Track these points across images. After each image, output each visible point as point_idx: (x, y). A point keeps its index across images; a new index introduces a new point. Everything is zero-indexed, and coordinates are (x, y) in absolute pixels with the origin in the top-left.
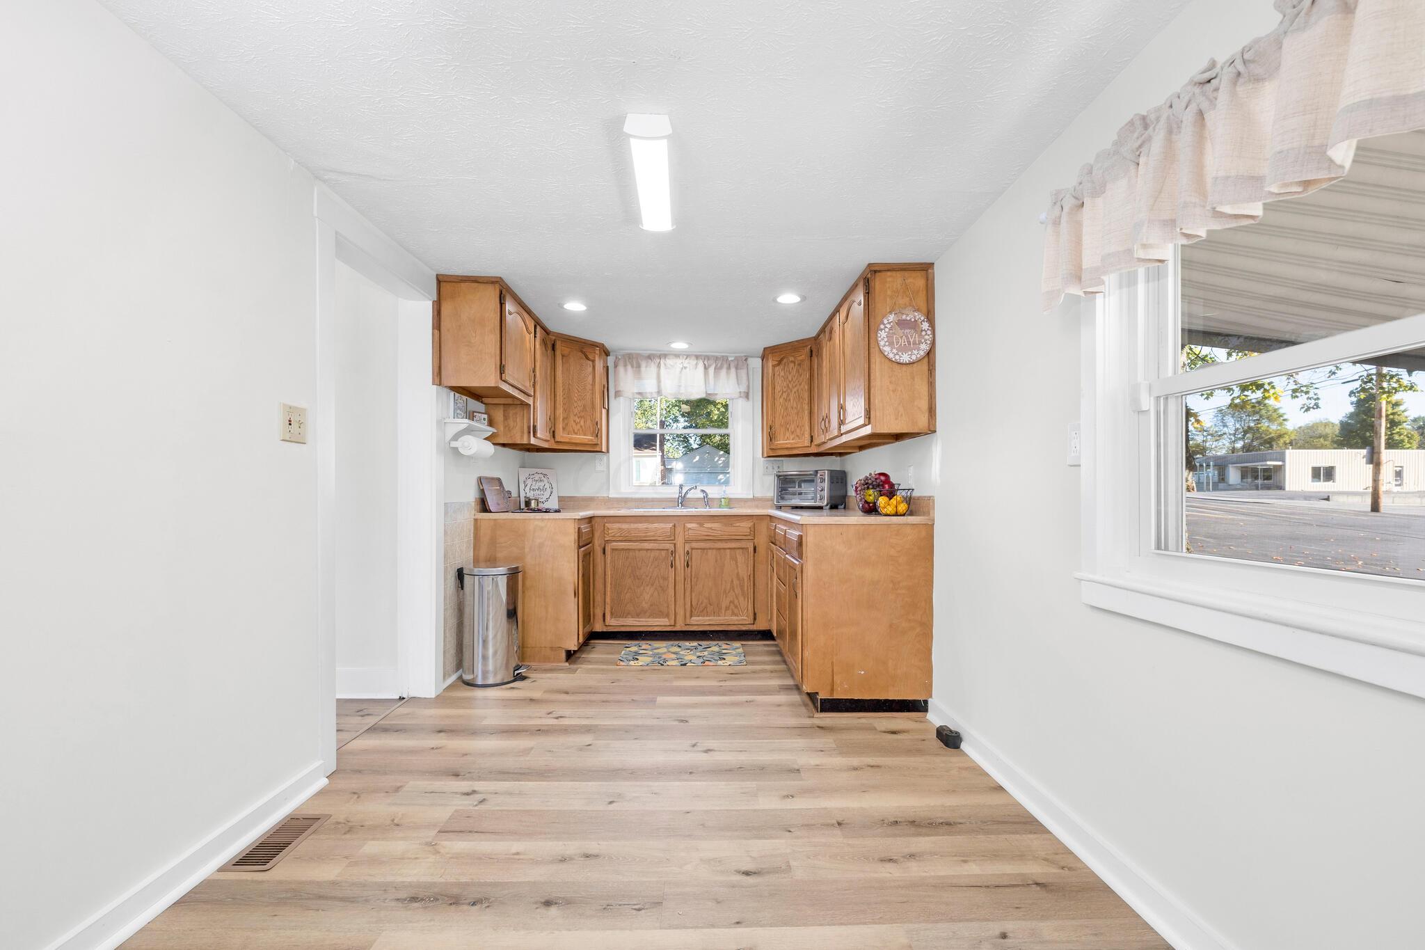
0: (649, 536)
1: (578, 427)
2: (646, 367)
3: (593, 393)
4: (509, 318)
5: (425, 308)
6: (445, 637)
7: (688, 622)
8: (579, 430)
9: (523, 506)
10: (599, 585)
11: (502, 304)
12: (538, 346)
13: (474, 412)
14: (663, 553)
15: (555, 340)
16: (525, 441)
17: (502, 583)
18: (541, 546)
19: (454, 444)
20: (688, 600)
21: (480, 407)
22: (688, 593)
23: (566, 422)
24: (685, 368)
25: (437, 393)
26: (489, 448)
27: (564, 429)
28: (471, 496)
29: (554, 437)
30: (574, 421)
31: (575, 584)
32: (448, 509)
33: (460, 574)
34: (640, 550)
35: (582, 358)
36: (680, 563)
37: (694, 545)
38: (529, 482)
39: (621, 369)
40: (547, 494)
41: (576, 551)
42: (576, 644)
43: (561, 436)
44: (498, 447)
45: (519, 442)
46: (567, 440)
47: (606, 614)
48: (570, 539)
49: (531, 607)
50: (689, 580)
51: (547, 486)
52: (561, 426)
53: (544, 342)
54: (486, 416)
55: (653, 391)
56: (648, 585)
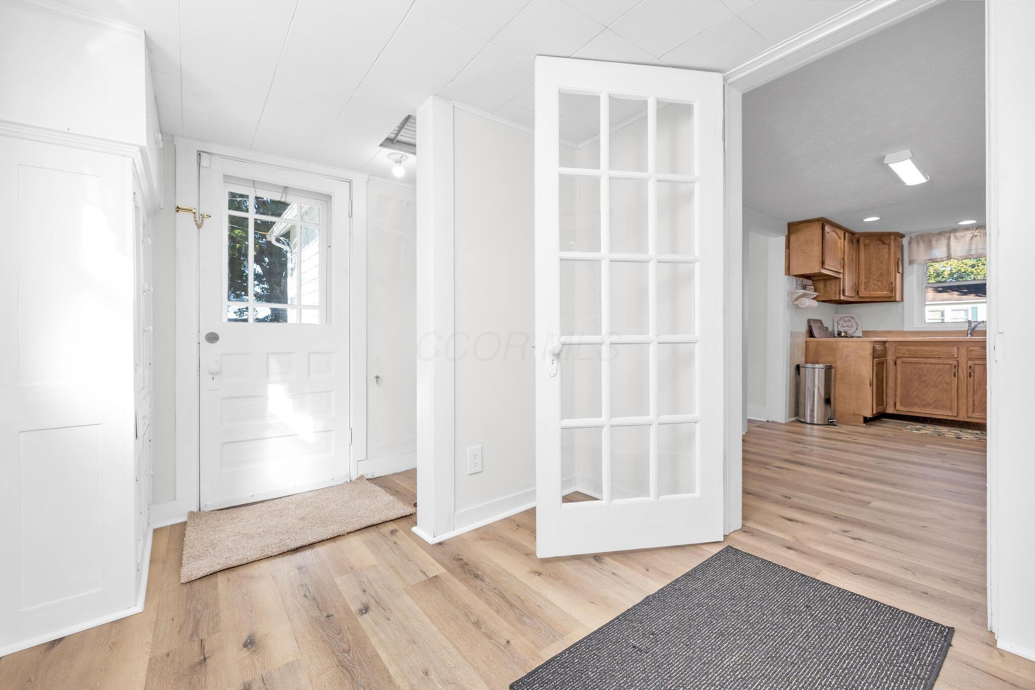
0: (934, 355)
1: (877, 286)
2: (937, 241)
3: (888, 264)
4: (827, 235)
5: (782, 239)
6: (790, 397)
7: (970, 415)
8: (877, 289)
9: (836, 335)
10: (891, 384)
11: (823, 230)
12: (846, 244)
13: (806, 285)
14: (947, 366)
15: (859, 238)
16: (837, 298)
17: (823, 372)
18: (847, 356)
19: (796, 303)
20: (971, 399)
21: (809, 282)
22: (970, 394)
23: (867, 284)
24: (976, 236)
25: (786, 279)
26: (815, 303)
27: (865, 289)
28: (804, 328)
29: (858, 294)
30: (874, 284)
31: (870, 379)
32: (793, 335)
33: (798, 368)
34: (925, 363)
35: (880, 244)
36: (963, 373)
37: (977, 362)
38: (841, 322)
39: (914, 246)
40: (854, 329)
41: (871, 360)
42: (871, 413)
43: (863, 293)
44: (819, 303)
45: (833, 299)
46: (868, 296)
47: (897, 403)
48: (868, 352)
49: (840, 390)
50: (972, 386)
51: (854, 324)
52: (863, 288)
53: (851, 241)
54: (813, 287)
55: (944, 256)
56: (932, 387)
